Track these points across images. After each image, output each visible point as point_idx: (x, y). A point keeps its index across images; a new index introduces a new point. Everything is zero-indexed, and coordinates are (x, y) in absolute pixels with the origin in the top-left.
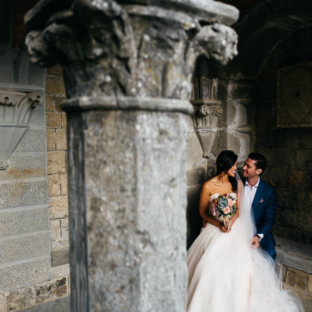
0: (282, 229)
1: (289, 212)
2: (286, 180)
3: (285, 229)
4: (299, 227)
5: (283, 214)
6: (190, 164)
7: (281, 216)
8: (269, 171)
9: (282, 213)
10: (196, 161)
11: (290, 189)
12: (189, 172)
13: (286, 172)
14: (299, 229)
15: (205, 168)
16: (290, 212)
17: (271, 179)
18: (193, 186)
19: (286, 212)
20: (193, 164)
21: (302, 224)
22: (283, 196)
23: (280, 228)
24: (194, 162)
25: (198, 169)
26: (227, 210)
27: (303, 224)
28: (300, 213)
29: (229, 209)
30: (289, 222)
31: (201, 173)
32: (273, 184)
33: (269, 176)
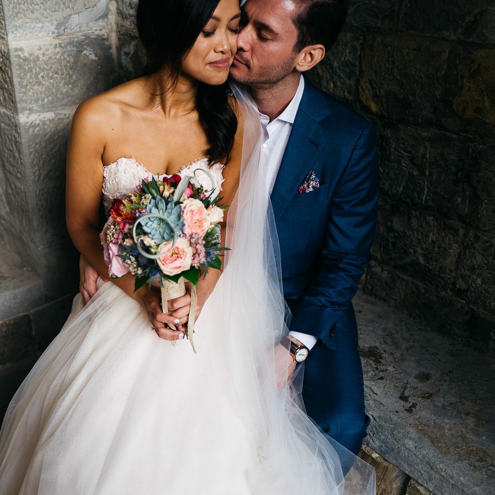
0: (385, 275)
1: (428, 223)
2: (437, 93)
3: (399, 278)
4: (461, 284)
5: (397, 224)
6: (40, 25)
7: (391, 229)
8: (362, 49)
9: (395, 220)
10: (67, 12)
11: (448, 134)
12: (38, 57)
13: (446, 56)
14: (460, 293)
15: (107, 39)
16: (432, 223)
17: (365, 85)
18: (63, 112)
19: (414, 221)
20: (55, 22)
21: (479, 281)
22: (412, 159)
23: (378, 269)
24: (59, 16)
25: (80, 46)
26: (176, 254)
27: (484, 282)
28: (477, 238)
29: (190, 251)
30: (422, 260)
31: (93, 57)
32: (373, 107)
33: (361, 71)
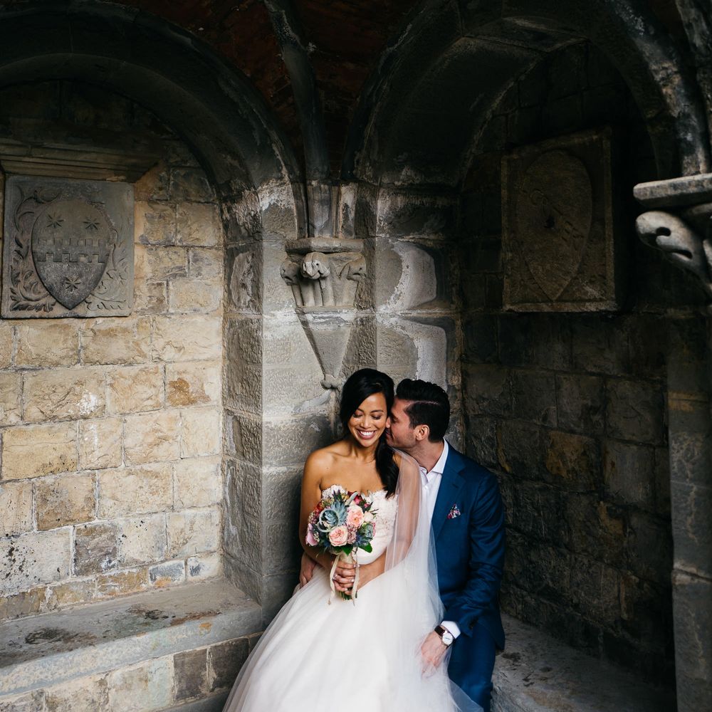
0: (533, 602)
1: (549, 553)
2: (538, 458)
3: (543, 603)
4: (575, 601)
5: (533, 557)
6: (283, 407)
7: (531, 562)
8: (496, 429)
9: (532, 553)
10: (303, 399)
11: (548, 485)
12: (280, 428)
13: (538, 434)
14: (576, 606)
15: (328, 417)
16: (551, 552)
17: (501, 454)
18: (293, 467)
19: (542, 553)
20: (294, 406)
21: (583, 595)
22: (532, 504)
23: (528, 598)
24: (297, 401)
25: (309, 421)
26: (339, 533)
27: (586, 594)
28: (576, 559)
30: (551, 584)
31: (317, 429)
32: (508, 469)
33: (498, 443)
